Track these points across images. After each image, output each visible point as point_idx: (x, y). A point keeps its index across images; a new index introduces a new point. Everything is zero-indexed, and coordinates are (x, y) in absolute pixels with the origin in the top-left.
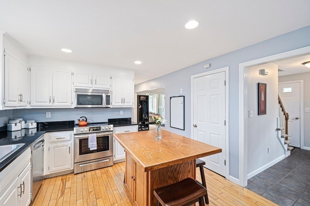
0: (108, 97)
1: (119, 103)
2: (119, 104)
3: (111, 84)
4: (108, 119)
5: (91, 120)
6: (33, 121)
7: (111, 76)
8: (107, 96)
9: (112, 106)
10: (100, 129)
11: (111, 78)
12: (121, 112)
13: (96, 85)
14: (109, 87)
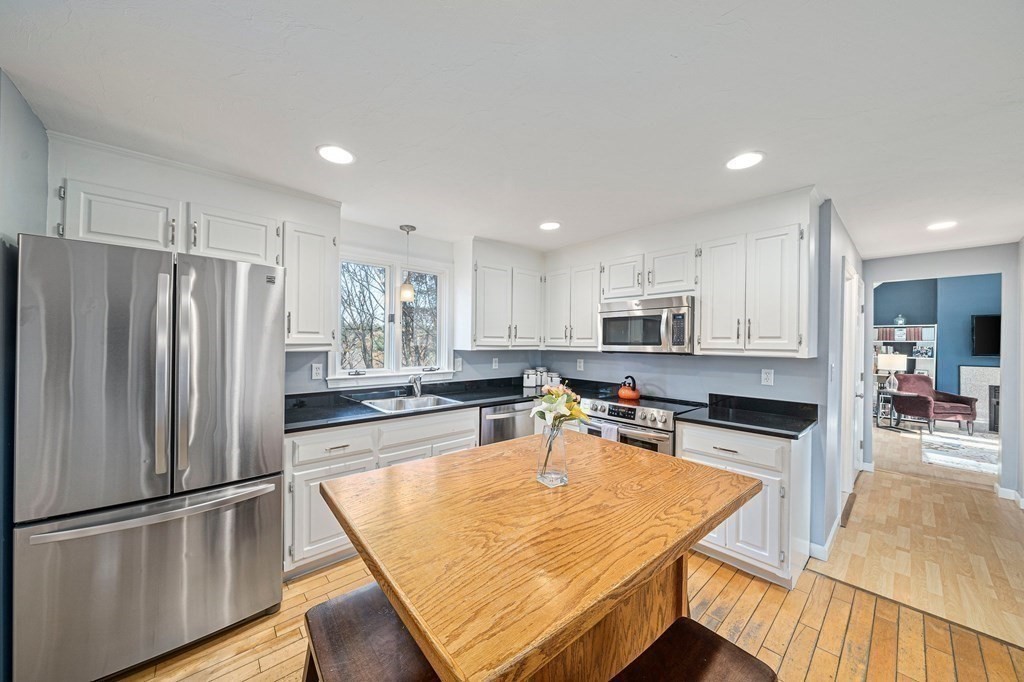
0: (678, 318)
1: (729, 338)
2: (730, 341)
3: (699, 274)
4: (710, 395)
5: (659, 388)
6: (554, 375)
7: (699, 247)
8: (675, 316)
9: (701, 349)
10: (634, 415)
11: (699, 253)
12: (763, 376)
13: (653, 286)
14: (693, 286)
